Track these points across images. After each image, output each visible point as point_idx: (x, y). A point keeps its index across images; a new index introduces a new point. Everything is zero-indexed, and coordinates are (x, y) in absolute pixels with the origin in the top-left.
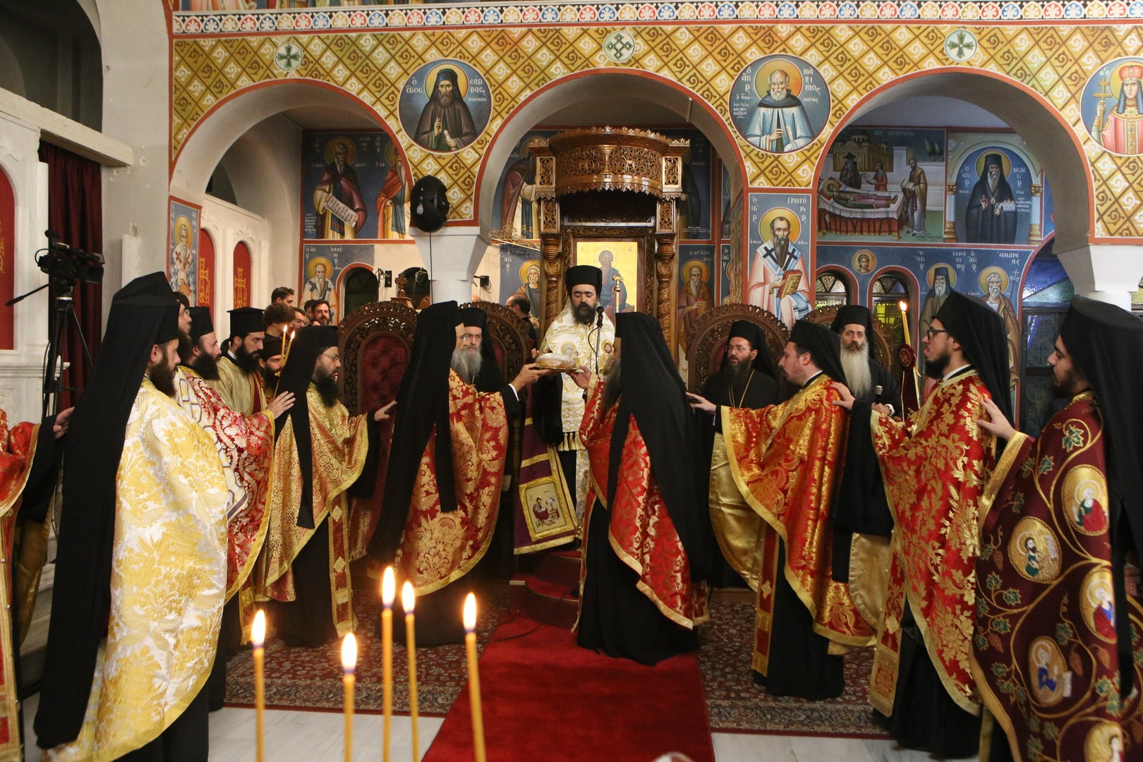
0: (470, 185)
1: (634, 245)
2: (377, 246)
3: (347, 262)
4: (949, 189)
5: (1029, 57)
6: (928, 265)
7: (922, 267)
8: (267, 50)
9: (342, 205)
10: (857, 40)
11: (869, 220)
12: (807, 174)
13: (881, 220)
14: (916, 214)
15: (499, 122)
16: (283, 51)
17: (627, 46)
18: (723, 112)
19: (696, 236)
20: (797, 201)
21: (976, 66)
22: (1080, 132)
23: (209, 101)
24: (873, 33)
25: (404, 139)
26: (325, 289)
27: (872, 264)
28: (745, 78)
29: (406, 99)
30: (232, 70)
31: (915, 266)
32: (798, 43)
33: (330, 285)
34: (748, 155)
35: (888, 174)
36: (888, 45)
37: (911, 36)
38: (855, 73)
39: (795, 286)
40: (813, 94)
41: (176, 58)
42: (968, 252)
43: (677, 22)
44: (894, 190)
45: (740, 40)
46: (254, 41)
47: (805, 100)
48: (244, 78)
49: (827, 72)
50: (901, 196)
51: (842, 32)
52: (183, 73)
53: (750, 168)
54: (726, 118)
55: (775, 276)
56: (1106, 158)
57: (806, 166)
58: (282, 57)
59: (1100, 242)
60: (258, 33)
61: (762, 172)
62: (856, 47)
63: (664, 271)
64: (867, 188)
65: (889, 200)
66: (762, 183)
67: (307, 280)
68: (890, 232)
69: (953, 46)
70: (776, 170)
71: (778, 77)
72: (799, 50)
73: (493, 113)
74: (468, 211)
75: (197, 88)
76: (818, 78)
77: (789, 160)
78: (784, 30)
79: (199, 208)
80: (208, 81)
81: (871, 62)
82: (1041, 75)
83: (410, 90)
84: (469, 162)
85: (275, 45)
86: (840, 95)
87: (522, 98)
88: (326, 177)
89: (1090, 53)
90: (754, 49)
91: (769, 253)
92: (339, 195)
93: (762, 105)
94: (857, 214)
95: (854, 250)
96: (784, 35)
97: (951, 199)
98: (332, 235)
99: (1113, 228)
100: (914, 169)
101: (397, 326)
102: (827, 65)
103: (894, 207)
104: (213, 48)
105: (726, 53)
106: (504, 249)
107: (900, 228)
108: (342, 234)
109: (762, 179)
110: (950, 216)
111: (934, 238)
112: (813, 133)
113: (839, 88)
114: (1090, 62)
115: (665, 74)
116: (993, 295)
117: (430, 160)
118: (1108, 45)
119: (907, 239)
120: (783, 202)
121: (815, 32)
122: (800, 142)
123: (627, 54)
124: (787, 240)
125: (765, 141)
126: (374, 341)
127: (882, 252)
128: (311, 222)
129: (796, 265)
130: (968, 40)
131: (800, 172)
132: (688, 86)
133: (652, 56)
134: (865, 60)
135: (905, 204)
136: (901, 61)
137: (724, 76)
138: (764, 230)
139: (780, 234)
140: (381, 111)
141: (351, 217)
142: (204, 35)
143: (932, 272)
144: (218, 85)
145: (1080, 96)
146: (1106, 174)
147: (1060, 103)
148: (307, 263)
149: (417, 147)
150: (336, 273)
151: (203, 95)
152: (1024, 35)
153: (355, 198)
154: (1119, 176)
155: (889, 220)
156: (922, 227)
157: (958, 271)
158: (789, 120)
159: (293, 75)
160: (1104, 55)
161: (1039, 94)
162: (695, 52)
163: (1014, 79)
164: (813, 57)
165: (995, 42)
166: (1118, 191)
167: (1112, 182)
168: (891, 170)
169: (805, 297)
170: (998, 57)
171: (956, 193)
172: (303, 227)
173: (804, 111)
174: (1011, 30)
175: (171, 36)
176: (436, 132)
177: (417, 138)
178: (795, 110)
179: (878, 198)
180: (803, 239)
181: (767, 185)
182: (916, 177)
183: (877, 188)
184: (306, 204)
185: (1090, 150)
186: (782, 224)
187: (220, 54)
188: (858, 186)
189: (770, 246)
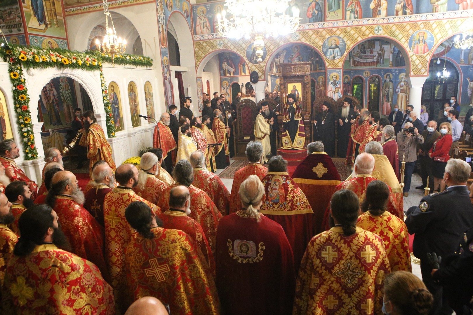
0: (263, 71)
1: (300, 84)
2: (239, 77)
3: (232, 82)
4: (391, 52)
5: (396, 32)
6: (384, 74)
7: (383, 74)
8: (215, 43)
9: (230, 67)
10: (353, 31)
11: (368, 62)
12: (341, 64)
13: (371, 62)
14: (381, 60)
15: (269, 56)
16: (218, 43)
17: (297, 36)
18: (321, 51)
19: (321, 70)
20: (338, 71)
21: (382, 35)
22: (408, 50)
23: (203, 55)
24: (357, 29)
25: (247, 62)
26: (227, 89)
27: (369, 74)
28: (326, 42)
29: (247, 52)
30: (208, 48)
31: (381, 74)
32: (338, 32)
33: (228, 88)
34: (327, 61)
35: (374, 49)
36: (360, 31)
37: (366, 29)
38: (352, 39)
39: (338, 91)
40: (342, 45)
41: (195, 46)
42: (396, 69)
43: (309, 29)
44: (375, 53)
45: (324, 33)
46: (212, 41)
47: (340, 46)
48: (211, 49)
49: (345, 39)
50: (377, 55)
51: (349, 29)
52: (197, 49)
53: (327, 64)
54: (321, 52)
56: (414, 56)
57: (340, 62)
58: (218, 44)
59: (412, 76)
60: (213, 39)
61: (330, 64)
62: (352, 32)
63: (307, 90)
64: (368, 54)
65: (374, 56)
66: (330, 67)
67: (222, 87)
68: (374, 65)
69: (376, 30)
70: (333, 64)
71: (333, 41)
72: (338, 34)
73: (267, 54)
74: (263, 77)
75: (200, 52)
76: (343, 41)
77: (336, 61)
78: (335, 29)
79: (201, 78)
80: (203, 51)
81: (356, 36)
82: (399, 36)
83: (248, 50)
84: (262, 66)
85: (217, 41)
86: (348, 45)
87: (274, 50)
88: (225, 60)
89: (411, 30)
90: (328, 35)
91: (332, 83)
92: (229, 64)
93: (330, 48)
94: (365, 61)
95: (364, 71)
96: (335, 31)
97: (391, 55)
98: (228, 75)
99: (416, 73)
100: (381, 47)
101: (249, 104)
102: (345, 37)
103: (375, 58)
104: (203, 43)
105: (321, 36)
106: (271, 76)
107: (377, 64)
108: (230, 74)
109: (330, 66)
110: (391, 60)
111: (386, 66)
112: (342, 54)
113: (348, 43)
114: (411, 32)
115: (307, 42)
116: (403, 81)
117: (254, 66)
118: (416, 27)
119: (379, 67)
120: (335, 71)
121: (342, 29)
122: (339, 57)
123: (297, 38)
124: (336, 80)
125: (331, 57)
127: (372, 71)
129: (338, 86)
130: (380, 28)
131: (339, 64)
132: (312, 45)
133: (303, 38)
134: (355, 35)
135: (378, 57)
136: (364, 35)
137: (320, 42)
138: (331, 78)
139: (334, 79)
140: (242, 55)
141: (232, 70)
142: (201, 40)
143: (386, 75)
144: (205, 52)
145: (408, 41)
146: (414, 60)
147: (403, 43)
148: (222, 82)
149: (251, 63)
150: (229, 84)
151: (202, 54)
152: (394, 26)
153: (233, 65)
154: (417, 60)
155: (374, 62)
156: (383, 63)
157: (393, 75)
158: (336, 51)
159: (221, 48)
160: (415, 30)
161: (398, 41)
162: (314, 37)
163: (391, 38)
164: (342, 36)
165: (387, 28)
166: (417, 64)
167: (416, 62)
168: (374, 48)
169: (340, 93)
170: (388, 32)
171: (393, 53)
172: (220, 73)
173: (340, 49)
174: (391, 25)
175: (193, 41)
176: (255, 59)
177: (251, 61)
178: (338, 49)
179: (371, 56)
180: (340, 80)
182: (382, 49)
183: (371, 53)
184: (221, 68)
185: (410, 54)
186: (335, 77)
187: (205, 44)
188: (365, 53)
189: (332, 82)
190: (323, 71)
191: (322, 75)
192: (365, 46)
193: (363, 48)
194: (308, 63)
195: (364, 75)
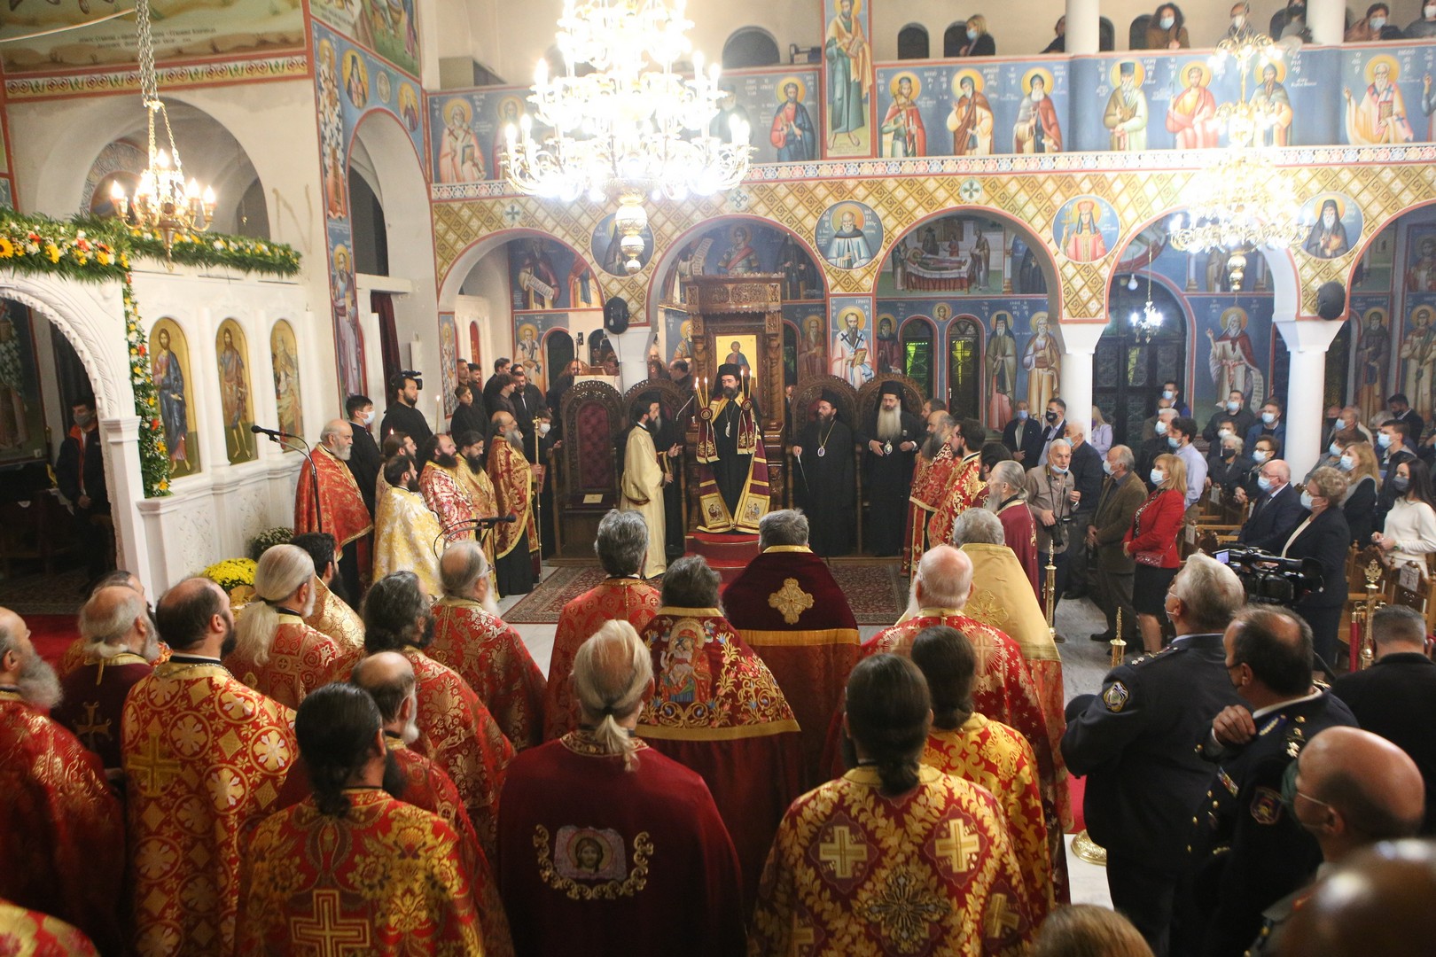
0: (642, 298)
1: (754, 337)
2: (570, 314)
3: (548, 327)
4: (1007, 252)
5: (1017, 197)
6: (991, 313)
8: (497, 209)
9: (541, 283)
10: (900, 189)
11: (945, 280)
12: (868, 283)
13: (955, 279)
14: (981, 274)
15: (660, 254)
16: (508, 209)
17: (745, 198)
18: (811, 242)
19: (813, 297)
20: (862, 302)
21: (982, 205)
22: (1052, 247)
23: (460, 246)
24: (911, 184)
25: (596, 268)
26: (533, 348)
27: (948, 314)
28: (825, 218)
29: (596, 241)
30: (475, 223)
31: (981, 314)
32: (861, 192)
33: (537, 345)
35: (960, 243)
36: (922, 191)
37: (937, 185)
38: (899, 211)
39: (863, 360)
40: (872, 227)
41: (436, 217)
42: (1022, 302)
43: (778, 180)
44: (964, 255)
45: (821, 192)
46: (489, 203)
47: (866, 232)
48: (483, 228)
49: (881, 212)
50: (970, 260)
51: (890, 184)
52: (441, 227)
53: (830, 281)
54: (813, 247)
55: (849, 353)
56: (1070, 265)
57: (868, 278)
58: (508, 214)
59: (1066, 322)
60: (490, 197)
61: (838, 283)
62: (900, 194)
63: (772, 355)
64: (944, 255)
65: (961, 264)
66: (838, 290)
67: (518, 342)
68: (962, 288)
69: (966, 190)
70: (847, 281)
71: (847, 217)
72: (861, 197)
73: (655, 249)
74: (642, 316)
75: (451, 237)
76: (875, 217)
77: (857, 273)
78: (850, 184)
79: (453, 313)
80: (459, 232)
81: (910, 204)
82: (1026, 209)
83: (598, 234)
84: (641, 283)
85: (503, 205)
86: (890, 227)
87: (675, 237)
88: (527, 262)
89: (1058, 193)
90: (830, 197)
91: (844, 337)
92: (539, 275)
93: (837, 236)
94: (936, 275)
95: (935, 303)
96: (851, 187)
97: (1008, 261)
98: (535, 307)
99: (1075, 313)
100: (980, 238)
101: (600, 396)
102: (880, 207)
103: (964, 268)
104: (461, 209)
105: (812, 202)
106: (667, 312)
107: (969, 285)
108: (543, 305)
109: (838, 288)
110: (1008, 274)
111: (996, 291)
112: (872, 255)
113: (889, 223)
114: (1058, 199)
115: (771, 217)
116: (1041, 334)
117: (615, 282)
118: (1070, 187)
119: (974, 293)
120: (852, 303)
121: (871, 184)
123: (744, 204)
124: (856, 328)
125: (840, 262)
126: (585, 407)
127: (956, 304)
128: (518, 297)
129: (863, 345)
130: (976, 186)
131: (864, 282)
132: (786, 225)
133: (761, 205)
134: (906, 203)
135: (973, 266)
136: (931, 202)
137: (810, 217)
138: (841, 322)
139: (852, 324)
140: (579, 249)
141: (549, 292)
142: (453, 200)
143: (994, 317)
144: (466, 235)
145: (1052, 223)
146: (1070, 276)
147: (1039, 228)
148: (517, 329)
149: (605, 273)
150: (540, 336)
151: (456, 242)
152: (1014, 182)
153: (551, 277)
154: (1078, 277)
155: (961, 279)
156: (986, 283)
157: (1014, 317)
158: (855, 246)
159: (517, 226)
160: (1067, 194)
161: (1024, 222)
162: (791, 201)
163: (1007, 212)
164: (871, 202)
165: (994, 186)
166: (1077, 288)
167: (1073, 282)
168: (962, 240)
169: (869, 367)
170: (996, 198)
171: (1012, 256)
172: (512, 301)
173: (865, 240)
174: (1005, 178)
175: (431, 201)
176: (617, 262)
177: (605, 267)
178: (859, 239)
179: (952, 262)
180: (867, 329)
181: (842, 292)
182: (982, 244)
183: (951, 254)
184: (514, 284)
185: (1059, 259)
186: (852, 318)
187: (466, 213)
188: (937, 254)
189: (845, 333)
190: (817, 301)
191: (816, 313)
192: (937, 233)
193: (929, 238)
194: (775, 276)
195: (936, 314)
